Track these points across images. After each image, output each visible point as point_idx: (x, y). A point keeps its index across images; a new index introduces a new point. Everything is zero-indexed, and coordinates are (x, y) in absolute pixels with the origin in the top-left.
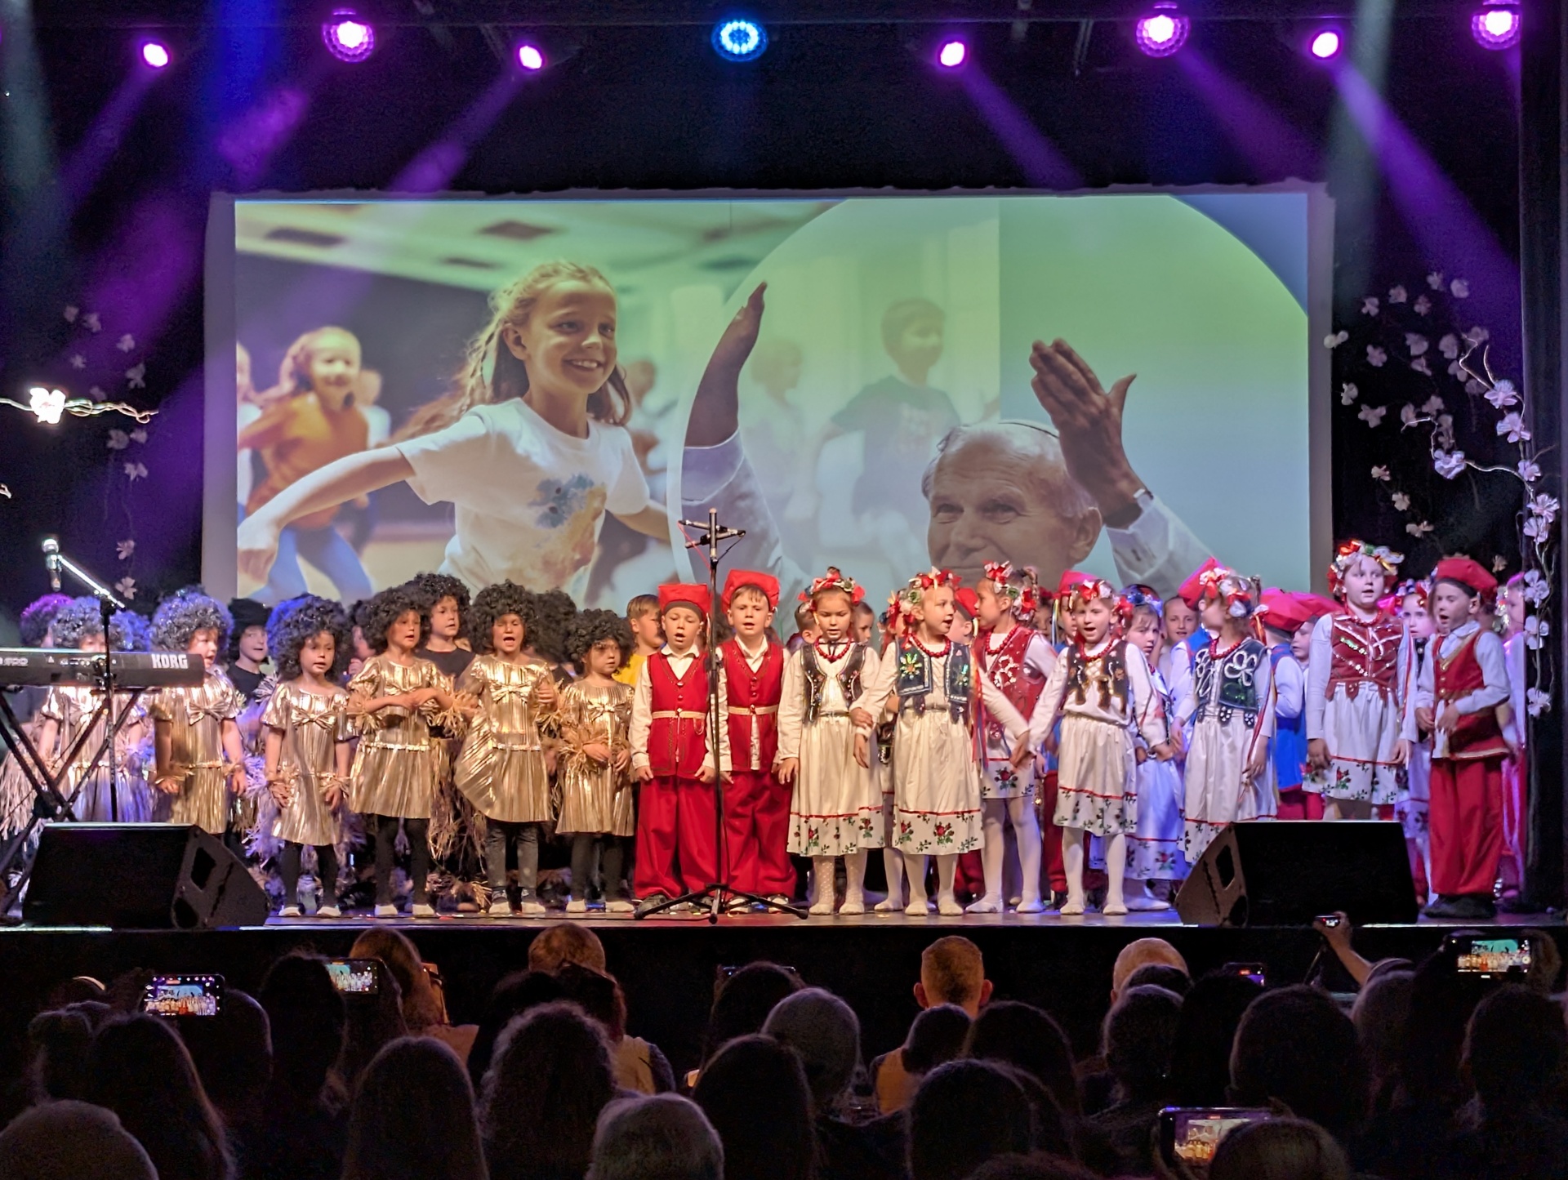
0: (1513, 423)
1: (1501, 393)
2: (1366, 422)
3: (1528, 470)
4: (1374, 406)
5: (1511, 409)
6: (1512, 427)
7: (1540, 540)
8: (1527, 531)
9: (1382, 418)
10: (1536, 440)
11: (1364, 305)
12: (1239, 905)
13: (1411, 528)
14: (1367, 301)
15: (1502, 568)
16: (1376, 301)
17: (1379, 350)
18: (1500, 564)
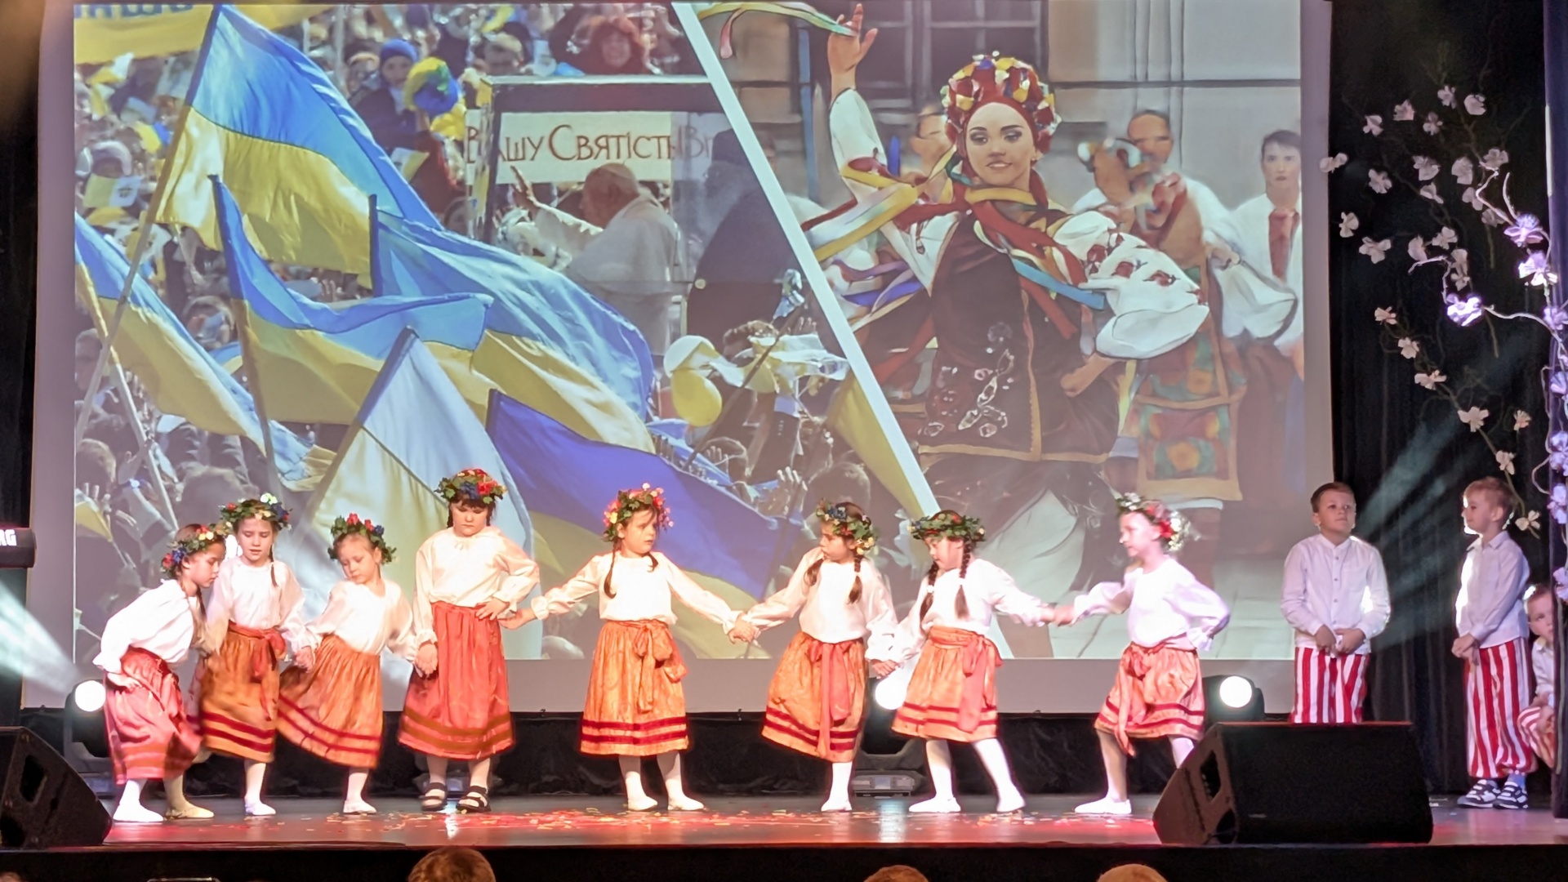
0: (1537, 263)
1: (1524, 229)
2: (1368, 257)
3: (1556, 318)
4: (1377, 239)
5: (1535, 247)
6: (1535, 271)
8: (1554, 387)
9: (1387, 253)
11: (1365, 123)
12: (1227, 820)
13: (1420, 378)
14: (1369, 119)
15: (1525, 425)
16: (1379, 119)
17: (1384, 174)
18: (1522, 420)
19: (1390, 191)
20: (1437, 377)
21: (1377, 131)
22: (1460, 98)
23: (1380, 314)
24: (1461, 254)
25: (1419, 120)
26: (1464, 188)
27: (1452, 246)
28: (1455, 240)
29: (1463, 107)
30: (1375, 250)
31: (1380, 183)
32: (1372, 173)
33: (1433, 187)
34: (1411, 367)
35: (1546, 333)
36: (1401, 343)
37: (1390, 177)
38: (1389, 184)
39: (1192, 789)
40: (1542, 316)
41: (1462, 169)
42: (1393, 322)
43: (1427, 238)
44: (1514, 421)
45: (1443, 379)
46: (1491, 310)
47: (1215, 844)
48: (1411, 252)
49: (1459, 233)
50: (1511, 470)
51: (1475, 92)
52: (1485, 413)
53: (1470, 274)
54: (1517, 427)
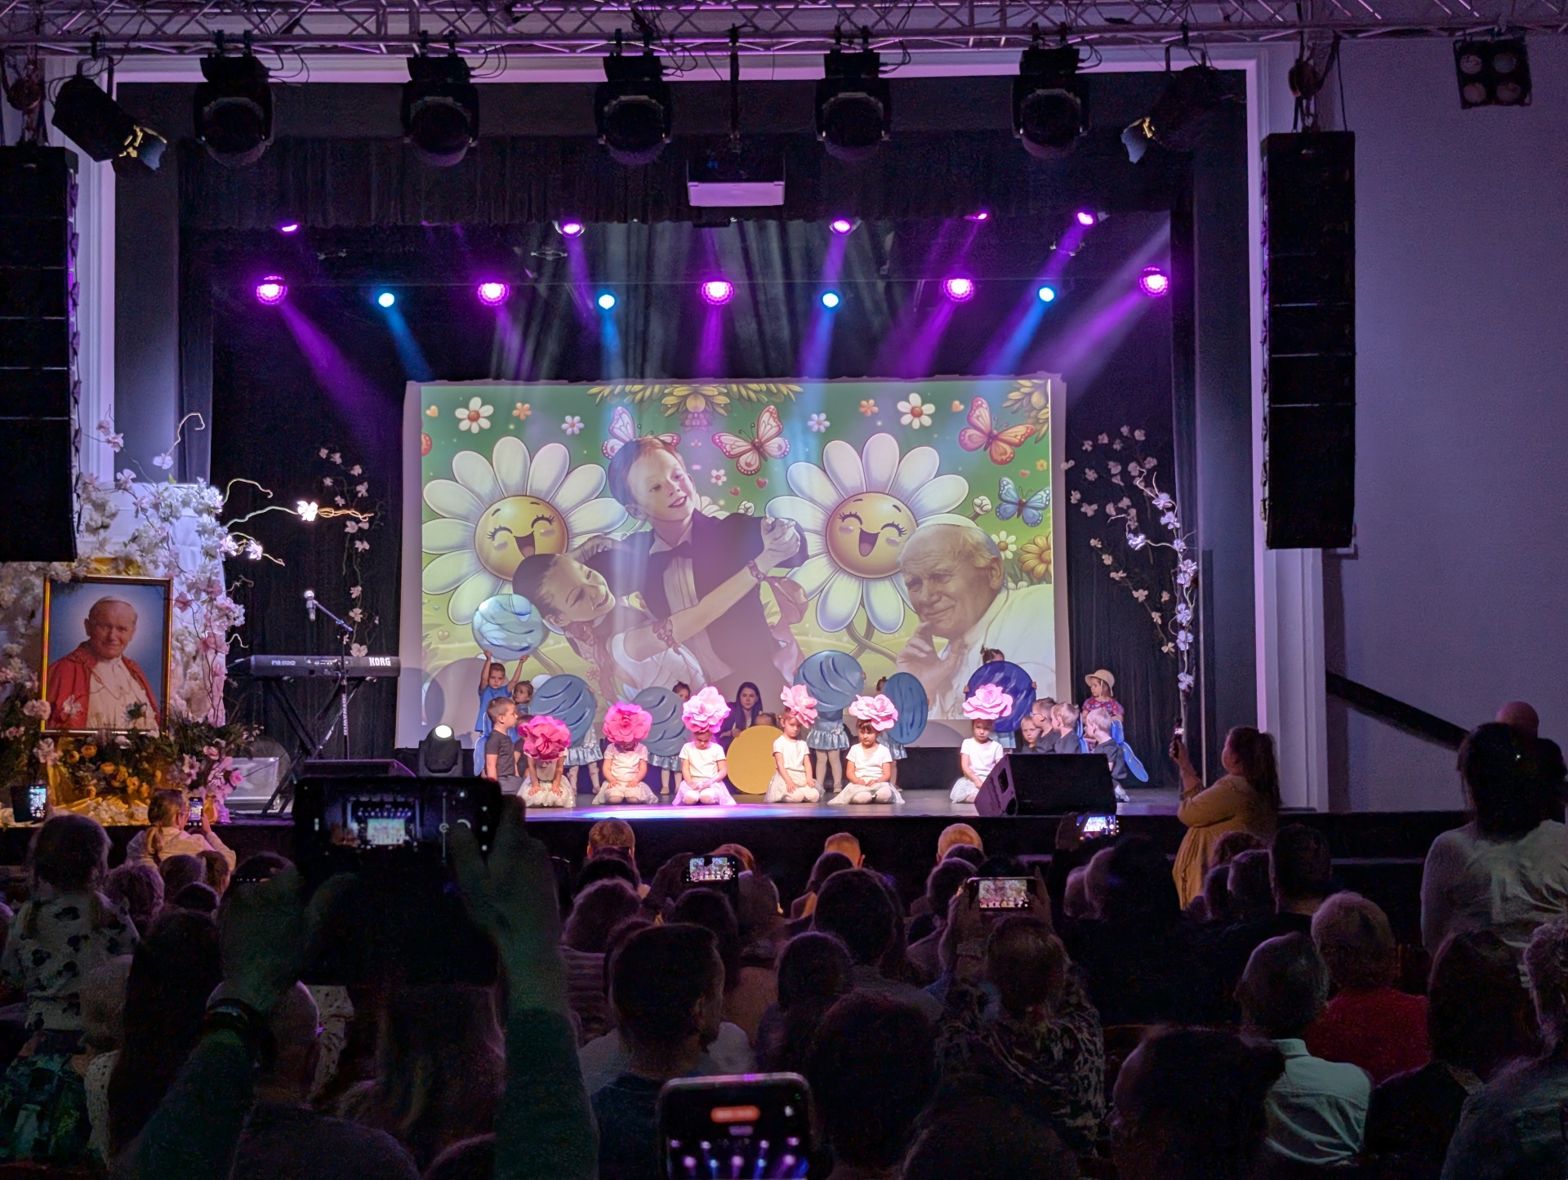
0: (1170, 518)
1: (1162, 500)
2: (1085, 514)
3: (1179, 545)
4: (1090, 504)
5: (1169, 509)
6: (1170, 520)
7: (1185, 586)
8: (1179, 581)
9: (1095, 511)
10: (1184, 529)
11: (1083, 445)
12: (1012, 804)
13: (1113, 575)
14: (1085, 443)
15: (1167, 599)
16: (1090, 443)
17: (1093, 471)
18: (1165, 596)
19: (1096, 480)
20: (1121, 574)
21: (1090, 449)
22: (1132, 432)
23: (1093, 542)
24: (1133, 512)
25: (1111, 443)
26: (1134, 477)
27: (1129, 507)
28: (1130, 504)
29: (1134, 437)
30: (1089, 510)
31: (1091, 475)
32: (1087, 470)
33: (1119, 477)
34: (1108, 569)
35: (1175, 553)
36: (1104, 557)
37: (1097, 472)
38: (1096, 476)
39: (994, 787)
40: (1172, 543)
41: (1133, 468)
42: (1099, 546)
43: (1116, 503)
44: (1161, 597)
45: (1125, 575)
46: (1149, 542)
47: (1005, 815)
48: (1107, 511)
49: (1132, 501)
50: (1160, 622)
51: (1139, 428)
52: (1146, 593)
53: (1138, 521)
54: (1163, 600)
